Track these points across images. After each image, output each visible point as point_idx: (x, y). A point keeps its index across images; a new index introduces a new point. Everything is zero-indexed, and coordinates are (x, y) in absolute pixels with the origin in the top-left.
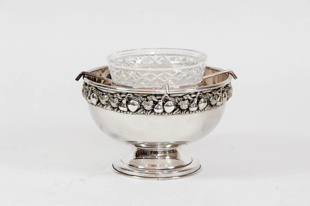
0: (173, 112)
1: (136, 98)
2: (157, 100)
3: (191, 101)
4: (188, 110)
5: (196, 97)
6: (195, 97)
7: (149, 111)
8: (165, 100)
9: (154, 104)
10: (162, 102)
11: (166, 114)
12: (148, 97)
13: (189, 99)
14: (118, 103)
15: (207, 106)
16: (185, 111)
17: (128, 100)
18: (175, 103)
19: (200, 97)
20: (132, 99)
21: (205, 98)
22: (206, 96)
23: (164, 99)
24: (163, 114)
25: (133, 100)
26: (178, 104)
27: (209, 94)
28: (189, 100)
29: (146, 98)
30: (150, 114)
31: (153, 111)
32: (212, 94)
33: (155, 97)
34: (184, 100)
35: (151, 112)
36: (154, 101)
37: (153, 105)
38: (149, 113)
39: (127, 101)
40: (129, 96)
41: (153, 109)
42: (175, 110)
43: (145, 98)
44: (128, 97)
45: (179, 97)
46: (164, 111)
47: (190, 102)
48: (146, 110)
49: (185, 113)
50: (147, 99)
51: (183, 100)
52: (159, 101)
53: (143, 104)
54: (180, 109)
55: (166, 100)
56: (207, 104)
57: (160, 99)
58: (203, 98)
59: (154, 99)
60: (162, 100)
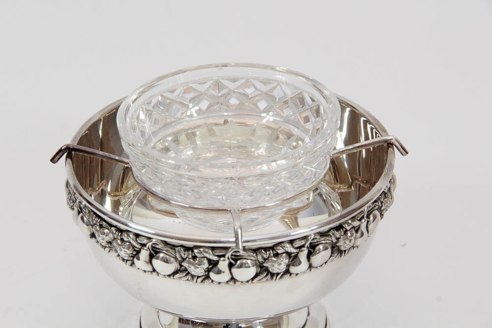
0: (253, 279)
1: (171, 251)
2: (215, 258)
3: (293, 255)
4: (287, 272)
5: (306, 246)
6: (303, 246)
7: (198, 277)
8: (233, 257)
9: (209, 265)
10: (227, 262)
11: (237, 284)
12: (196, 251)
13: (289, 251)
14: (132, 254)
15: (331, 256)
16: (280, 275)
17: (152, 252)
18: (257, 262)
19: (315, 243)
20: (161, 252)
21: (326, 243)
22: (327, 238)
23: (232, 255)
24: (231, 283)
25: (164, 253)
26: (265, 265)
27: (336, 233)
28: (289, 254)
29: (193, 251)
30: (202, 281)
31: (207, 277)
32: (342, 232)
33: (212, 251)
34: (277, 255)
35: (204, 279)
36: (209, 261)
37: (208, 268)
38: (200, 280)
39: (150, 252)
40: (154, 244)
41: (208, 274)
42: (257, 275)
43: (190, 252)
44: (152, 246)
45: (266, 249)
46: (233, 279)
47: (290, 257)
48: (193, 276)
49: (281, 278)
50: (194, 255)
51: (274, 255)
52: (222, 259)
53: (185, 264)
54: (269, 272)
55: (237, 258)
56: (332, 253)
57: (224, 256)
58: (322, 243)
59: (208, 256)
60: (228, 258)
